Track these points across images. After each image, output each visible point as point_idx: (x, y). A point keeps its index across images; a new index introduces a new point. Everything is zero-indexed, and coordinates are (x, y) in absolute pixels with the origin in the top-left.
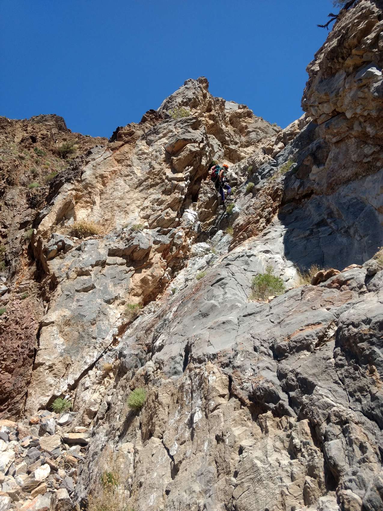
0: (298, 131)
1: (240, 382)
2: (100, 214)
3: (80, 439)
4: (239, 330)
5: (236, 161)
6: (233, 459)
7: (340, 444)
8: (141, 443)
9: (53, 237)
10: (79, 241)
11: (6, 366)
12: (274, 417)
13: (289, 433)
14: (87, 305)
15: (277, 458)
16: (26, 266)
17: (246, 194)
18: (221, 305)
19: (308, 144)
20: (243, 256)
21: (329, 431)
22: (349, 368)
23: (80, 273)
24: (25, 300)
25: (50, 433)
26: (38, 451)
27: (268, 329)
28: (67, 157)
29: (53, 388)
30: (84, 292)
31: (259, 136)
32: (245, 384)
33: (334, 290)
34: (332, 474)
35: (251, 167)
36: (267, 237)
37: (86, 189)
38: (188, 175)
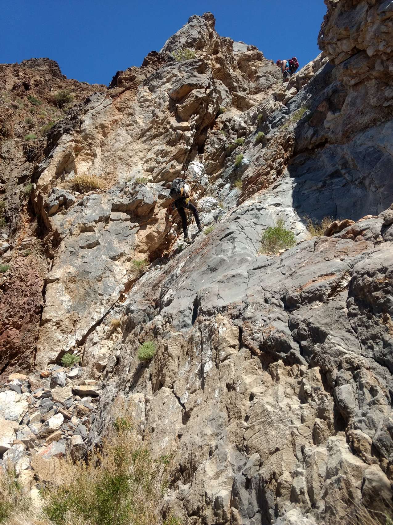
0: (312, 74)
1: (250, 332)
2: (102, 167)
3: (91, 391)
4: (249, 282)
5: (244, 109)
6: (243, 405)
7: (351, 389)
8: (151, 393)
9: (53, 191)
10: (81, 196)
11: (14, 322)
12: (285, 366)
13: (300, 379)
14: (92, 262)
15: (288, 403)
16: (27, 222)
17: (255, 145)
18: (231, 259)
19: (323, 88)
20: (252, 209)
21: (340, 377)
22: (362, 316)
23: (83, 229)
24: (28, 257)
25: (61, 386)
26: (51, 402)
27: (280, 281)
28: (64, 106)
29: (61, 344)
30: (89, 248)
31: (269, 82)
32: (255, 334)
33: (349, 240)
34: (341, 415)
35: (261, 115)
36: (277, 190)
37: (86, 140)
38: (194, 124)
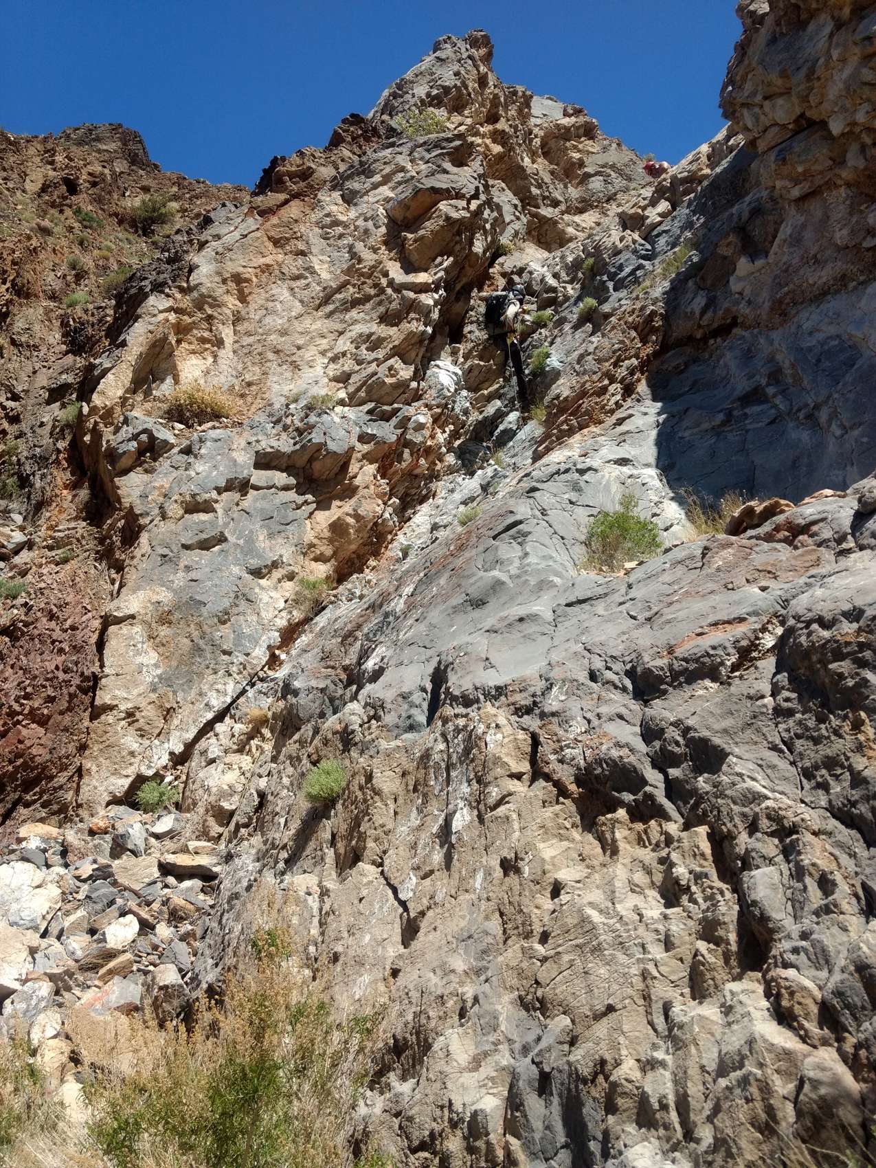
0: (707, 171)
1: (556, 746)
2: (235, 369)
3: (200, 866)
4: (557, 634)
5: (553, 246)
6: (537, 907)
7: (777, 877)
8: (334, 875)
9: (126, 421)
10: (187, 432)
11: (32, 710)
12: (632, 821)
13: (664, 853)
14: (210, 579)
15: (636, 906)
16: (66, 488)
17: (576, 327)
18: (517, 581)
19: (731, 203)
20: (567, 471)
21: (753, 850)
22: (806, 716)
23: (190, 507)
24: (68, 567)
25: (135, 853)
26: (112, 889)
27: (624, 633)
28: (153, 232)
29: (137, 760)
30: (202, 549)
31: (610, 187)
32: (567, 751)
33: (779, 546)
34: (753, 934)
35: (591, 261)
36: (624, 428)
37: (201, 309)
38: (441, 278)
